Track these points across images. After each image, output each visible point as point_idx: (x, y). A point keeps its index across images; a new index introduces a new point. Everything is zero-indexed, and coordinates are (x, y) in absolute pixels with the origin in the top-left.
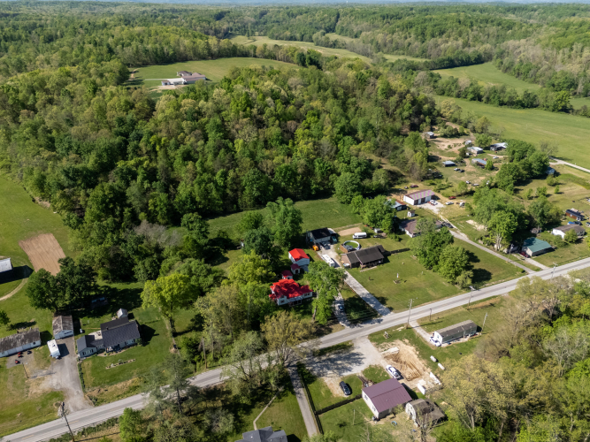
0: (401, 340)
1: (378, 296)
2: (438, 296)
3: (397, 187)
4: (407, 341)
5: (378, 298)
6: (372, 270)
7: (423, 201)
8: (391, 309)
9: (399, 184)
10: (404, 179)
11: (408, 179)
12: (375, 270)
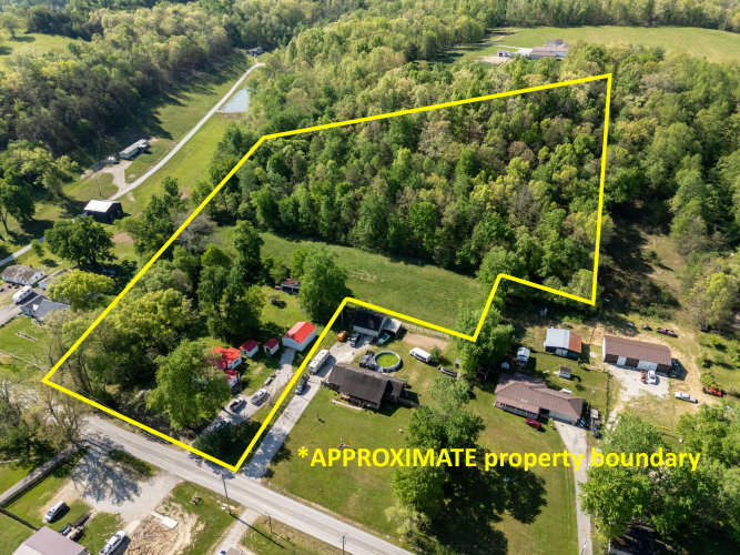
0: (199, 520)
1: (289, 446)
2: (351, 512)
3: (633, 318)
4: (201, 527)
5: (282, 448)
6: (348, 410)
7: (632, 364)
8: (269, 474)
9: (645, 314)
10: (671, 310)
11: (679, 314)
12: (352, 412)
